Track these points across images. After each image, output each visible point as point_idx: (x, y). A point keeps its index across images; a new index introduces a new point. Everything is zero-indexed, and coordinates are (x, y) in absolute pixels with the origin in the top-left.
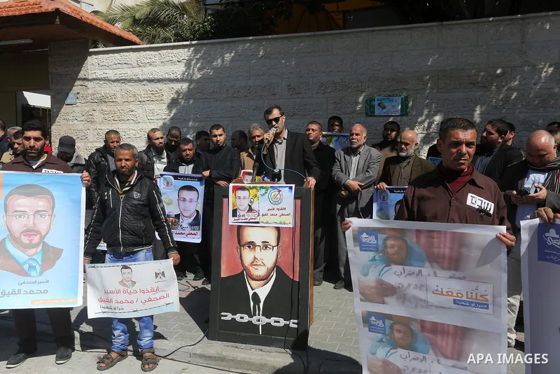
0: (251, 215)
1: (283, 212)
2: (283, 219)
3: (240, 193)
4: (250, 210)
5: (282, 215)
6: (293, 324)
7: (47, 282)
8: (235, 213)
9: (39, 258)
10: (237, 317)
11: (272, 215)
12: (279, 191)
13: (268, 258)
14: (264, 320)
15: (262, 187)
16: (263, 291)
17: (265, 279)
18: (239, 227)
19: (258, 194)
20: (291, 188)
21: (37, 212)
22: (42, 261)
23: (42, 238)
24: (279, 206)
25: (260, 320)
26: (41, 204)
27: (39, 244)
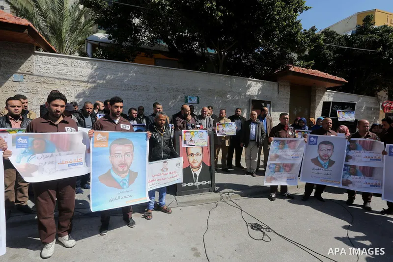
0: (191, 143)
2: (204, 143)
3: (187, 134)
6: (209, 182)
8: (185, 142)
9: (127, 178)
10: (189, 184)
11: (200, 142)
12: (202, 133)
13: (199, 159)
14: (199, 183)
15: (195, 131)
16: (198, 172)
17: (198, 167)
18: (187, 148)
19: (194, 134)
21: (126, 153)
22: (129, 180)
23: (129, 167)
24: (202, 139)
25: (197, 184)
26: (127, 149)
27: (127, 171)
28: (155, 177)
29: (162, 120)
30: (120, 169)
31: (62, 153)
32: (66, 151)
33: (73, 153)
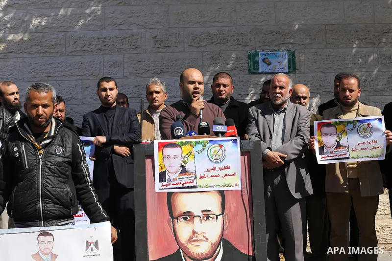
0: (185, 178)
1: (228, 171)
2: (228, 180)
3: (168, 151)
4: (184, 171)
5: (226, 175)
11: (213, 176)
12: (221, 146)
13: (212, 230)
15: (198, 143)
17: (210, 257)
19: (194, 151)
20: (235, 141)
24: (222, 165)
29: (37, 106)
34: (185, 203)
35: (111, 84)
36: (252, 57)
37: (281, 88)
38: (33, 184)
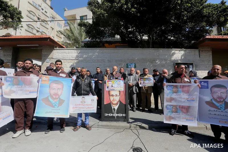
0: (112, 88)
2: (121, 88)
3: (109, 82)
4: (112, 86)
6: (124, 115)
7: (60, 110)
8: (108, 87)
9: (58, 102)
10: (109, 115)
11: (118, 88)
12: (120, 82)
13: (117, 99)
14: (117, 115)
16: (116, 107)
17: (117, 104)
18: (109, 91)
19: (114, 82)
20: (123, 81)
21: (58, 89)
22: (59, 103)
23: (59, 96)
24: (120, 86)
25: (115, 115)
26: (60, 86)
27: (58, 98)
28: (77, 106)
29: (83, 72)
30: (54, 97)
31: (26, 86)
32: (29, 85)
33: (32, 87)
34: (112, 93)
35: (99, 69)
36: (127, 64)
37: (133, 71)
38: (81, 88)
